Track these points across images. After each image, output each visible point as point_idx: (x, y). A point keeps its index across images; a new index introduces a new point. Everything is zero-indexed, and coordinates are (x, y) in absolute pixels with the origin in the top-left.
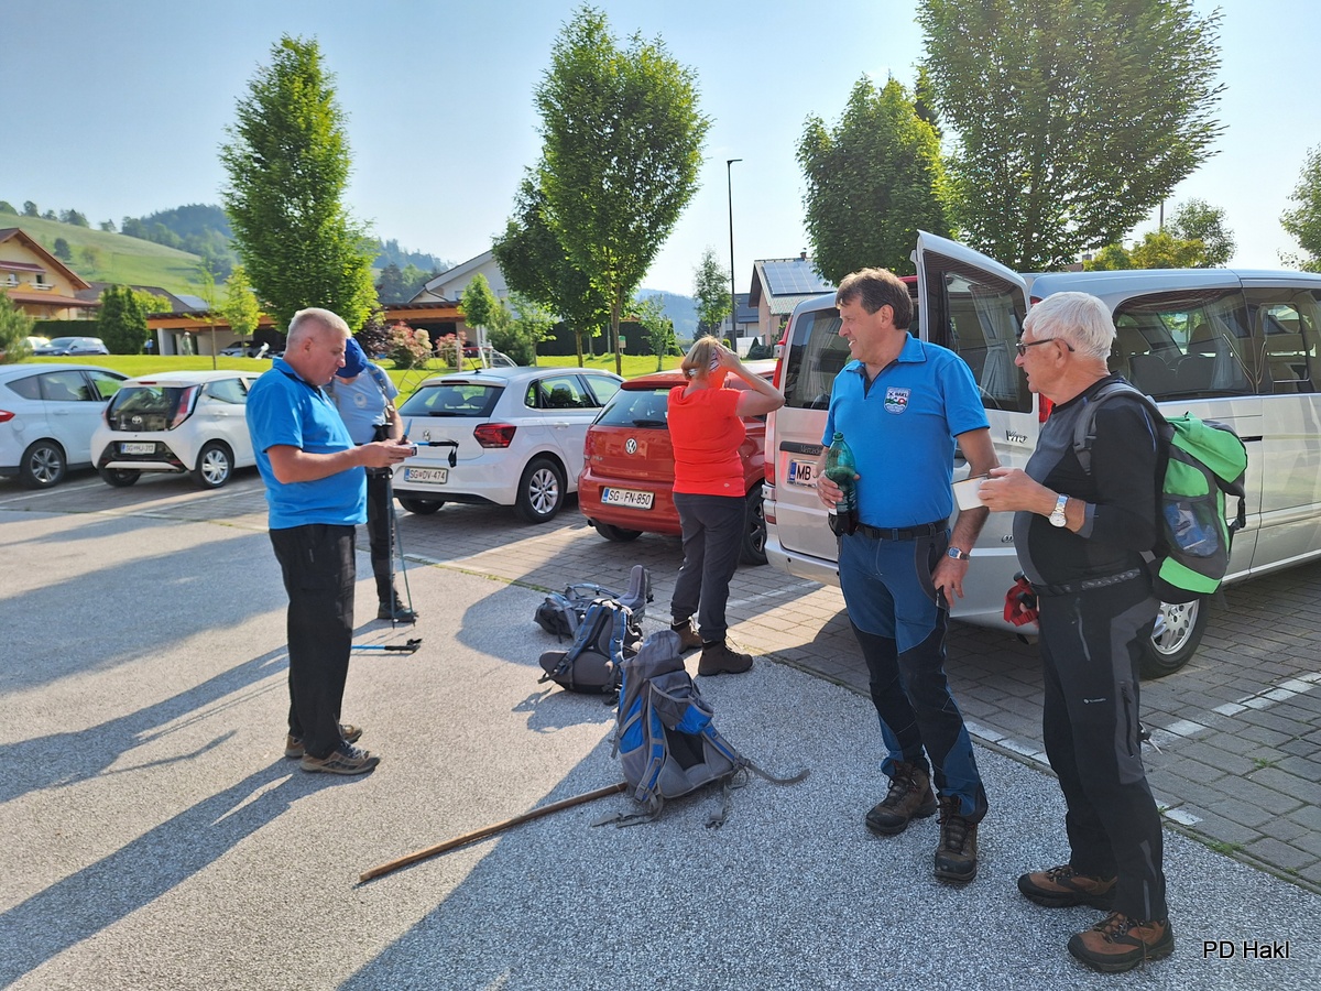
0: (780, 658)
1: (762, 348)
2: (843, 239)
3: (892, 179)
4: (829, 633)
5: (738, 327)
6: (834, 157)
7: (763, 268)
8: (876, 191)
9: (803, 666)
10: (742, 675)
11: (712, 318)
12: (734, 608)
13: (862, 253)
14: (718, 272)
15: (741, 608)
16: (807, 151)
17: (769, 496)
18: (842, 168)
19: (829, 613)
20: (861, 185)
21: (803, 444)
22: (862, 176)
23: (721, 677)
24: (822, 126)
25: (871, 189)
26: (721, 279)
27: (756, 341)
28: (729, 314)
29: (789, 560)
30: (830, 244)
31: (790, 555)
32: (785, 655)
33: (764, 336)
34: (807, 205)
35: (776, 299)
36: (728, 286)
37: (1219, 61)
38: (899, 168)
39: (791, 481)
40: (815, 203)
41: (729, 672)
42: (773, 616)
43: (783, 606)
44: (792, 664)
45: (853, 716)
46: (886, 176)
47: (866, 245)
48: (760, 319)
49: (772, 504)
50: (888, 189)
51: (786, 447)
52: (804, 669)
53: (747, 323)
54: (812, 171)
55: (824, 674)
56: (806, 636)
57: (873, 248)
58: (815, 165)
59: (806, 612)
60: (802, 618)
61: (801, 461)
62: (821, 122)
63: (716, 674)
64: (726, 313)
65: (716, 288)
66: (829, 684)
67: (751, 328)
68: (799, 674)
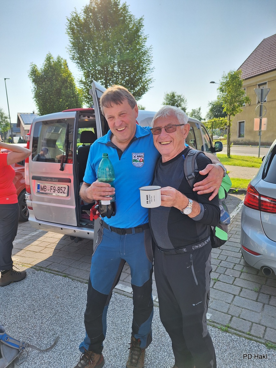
0: (38, 268)
1: (22, 140)
2: (47, 104)
3: (61, 87)
4: (58, 250)
5: (14, 133)
6: (41, 77)
7: (20, 116)
8: (56, 90)
9: (49, 269)
10: (22, 282)
11: (4, 130)
12: (17, 244)
13: (54, 109)
14: (4, 115)
15: (20, 243)
16: (32, 75)
17: (29, 198)
18: (45, 81)
19: (57, 240)
20: (51, 87)
21: (42, 177)
22: (52, 85)
23: (11, 285)
24: (36, 67)
25: (55, 89)
26: (6, 118)
27: (20, 138)
28: (10, 129)
29: (40, 224)
30: (43, 106)
31: (40, 222)
32: (41, 265)
33: (23, 137)
34: (34, 92)
35: (26, 125)
36: (8, 120)
37: (152, 60)
38: (63, 83)
39: (38, 192)
40: (36, 92)
41: (15, 282)
42: (35, 245)
43: (38, 240)
44: (44, 270)
45: (74, 294)
46: (59, 85)
47: (55, 107)
48: (21, 131)
49: (30, 202)
50: (60, 90)
51: (34, 178)
52: (50, 271)
53: (17, 132)
54: (34, 81)
55: (59, 272)
56: (49, 253)
57: (57, 108)
58: (35, 79)
59: (48, 241)
60: (47, 244)
61: (42, 184)
62: (36, 66)
63: (9, 284)
64: (8, 128)
65: (4, 120)
66: (61, 277)
67: (18, 134)
68: (48, 275)
